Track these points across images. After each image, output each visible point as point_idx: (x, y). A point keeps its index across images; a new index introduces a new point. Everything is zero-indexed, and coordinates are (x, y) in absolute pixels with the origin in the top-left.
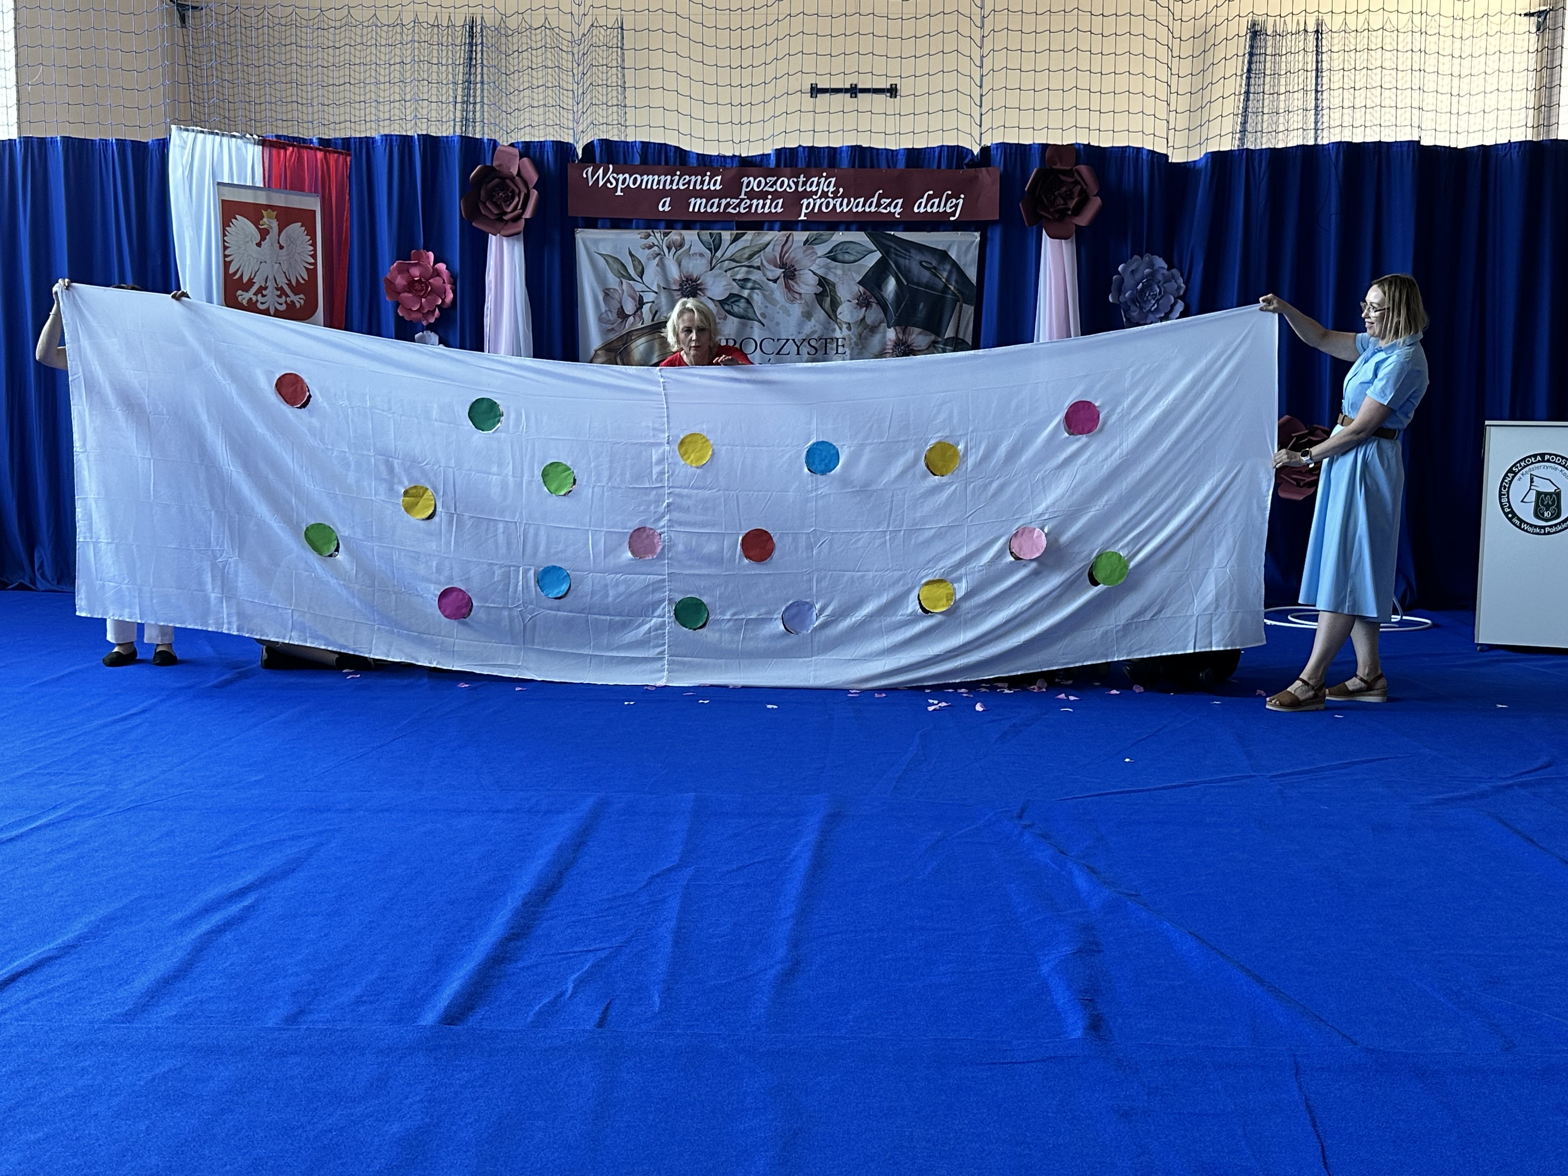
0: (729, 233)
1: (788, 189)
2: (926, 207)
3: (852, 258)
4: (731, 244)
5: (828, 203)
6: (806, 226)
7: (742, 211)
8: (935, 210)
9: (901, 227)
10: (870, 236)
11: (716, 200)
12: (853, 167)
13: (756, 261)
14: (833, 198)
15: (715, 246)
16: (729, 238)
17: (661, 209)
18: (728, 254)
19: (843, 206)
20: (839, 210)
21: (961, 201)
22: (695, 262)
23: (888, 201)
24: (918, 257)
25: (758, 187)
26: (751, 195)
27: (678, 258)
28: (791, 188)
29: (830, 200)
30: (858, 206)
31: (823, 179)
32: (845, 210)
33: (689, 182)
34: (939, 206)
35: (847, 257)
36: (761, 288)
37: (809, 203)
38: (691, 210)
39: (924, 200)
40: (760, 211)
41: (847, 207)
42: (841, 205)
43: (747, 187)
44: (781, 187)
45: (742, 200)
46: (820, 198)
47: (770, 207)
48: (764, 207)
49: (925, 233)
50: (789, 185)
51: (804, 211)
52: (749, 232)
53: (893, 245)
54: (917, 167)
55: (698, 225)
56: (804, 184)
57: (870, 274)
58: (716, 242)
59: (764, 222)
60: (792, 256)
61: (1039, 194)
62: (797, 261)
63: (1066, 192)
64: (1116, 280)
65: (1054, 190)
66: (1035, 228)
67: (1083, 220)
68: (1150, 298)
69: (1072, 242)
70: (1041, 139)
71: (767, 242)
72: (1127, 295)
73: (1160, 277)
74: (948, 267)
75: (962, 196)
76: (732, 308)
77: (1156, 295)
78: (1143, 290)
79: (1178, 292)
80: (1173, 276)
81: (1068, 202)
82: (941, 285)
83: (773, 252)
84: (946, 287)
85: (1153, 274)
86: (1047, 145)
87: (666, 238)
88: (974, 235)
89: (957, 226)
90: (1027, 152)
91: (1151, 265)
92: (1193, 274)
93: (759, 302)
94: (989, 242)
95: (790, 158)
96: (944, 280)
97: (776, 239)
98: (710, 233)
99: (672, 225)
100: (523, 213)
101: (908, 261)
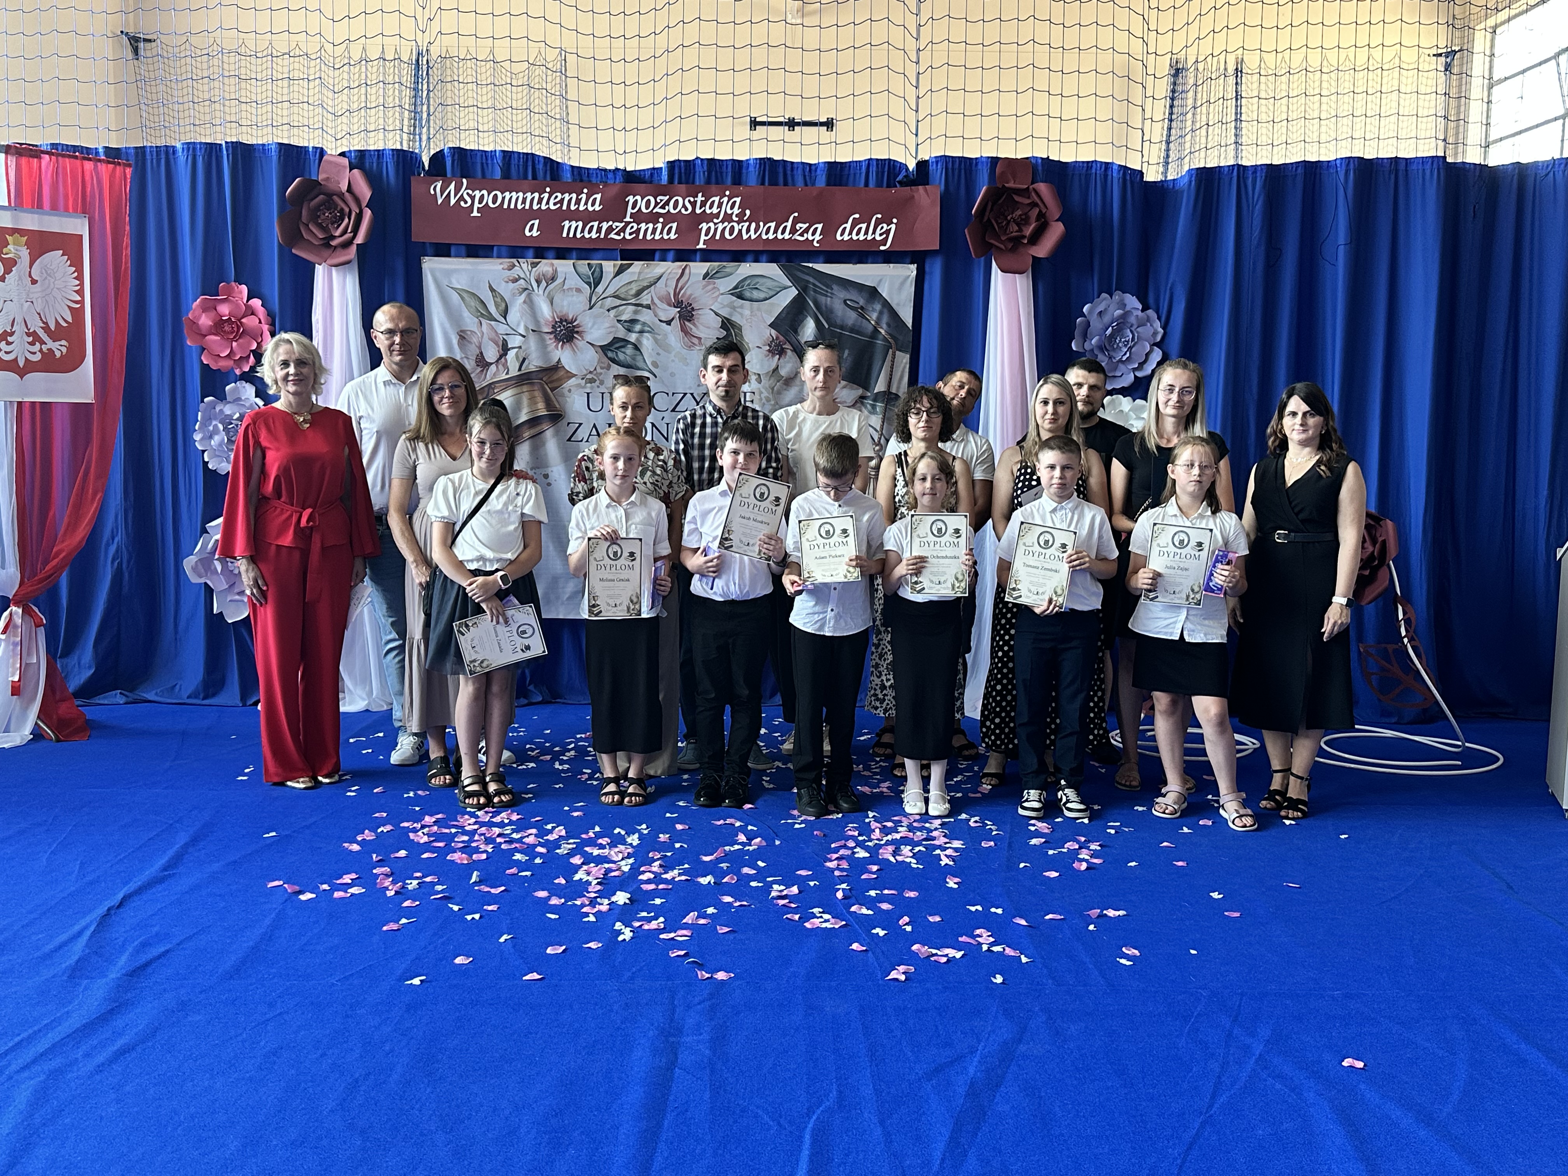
0: (612, 263)
1: (683, 211)
2: (850, 233)
3: (762, 295)
4: (614, 277)
5: (732, 228)
6: (707, 255)
7: (628, 237)
8: (862, 237)
9: (821, 259)
10: (783, 268)
11: (596, 224)
12: (763, 184)
13: (645, 299)
14: (738, 223)
15: (596, 280)
16: (612, 269)
17: (528, 234)
18: (611, 291)
19: (750, 232)
20: (745, 237)
21: (893, 227)
22: (570, 299)
23: (805, 226)
24: (841, 294)
25: (647, 208)
26: (639, 217)
27: (549, 294)
28: (686, 209)
29: (735, 224)
30: (769, 232)
31: (726, 199)
32: (753, 237)
33: (561, 202)
34: (866, 233)
35: (756, 294)
36: (652, 331)
37: (709, 228)
38: (565, 235)
39: (848, 226)
40: (649, 237)
41: (755, 233)
42: (748, 231)
43: (633, 208)
44: (675, 208)
45: (629, 223)
46: (723, 222)
47: (661, 233)
48: (654, 231)
49: (851, 265)
50: (684, 206)
51: (703, 237)
52: (636, 263)
53: (812, 280)
54: (840, 185)
55: (574, 254)
56: (703, 204)
57: (783, 315)
58: (596, 274)
59: (654, 251)
60: (688, 293)
61: (989, 219)
62: (695, 298)
63: (1020, 215)
64: (1081, 323)
65: (1006, 214)
66: (983, 259)
67: (1042, 250)
68: (1120, 345)
69: (1028, 277)
70: (989, 151)
71: (658, 275)
72: (1093, 342)
73: (1132, 320)
74: (878, 307)
75: (895, 221)
76: (617, 355)
77: (1128, 342)
78: (1112, 336)
79: (1155, 339)
80: (1148, 319)
81: (1024, 228)
82: (870, 329)
83: (666, 287)
84: (876, 330)
85: (1126, 315)
86: (997, 159)
87: (534, 269)
88: (909, 269)
89: (889, 257)
90: (974, 168)
91: (1122, 305)
92: (1172, 317)
93: (650, 348)
94: (927, 277)
95: (685, 173)
96: (873, 323)
97: (669, 271)
98: (589, 264)
99: (541, 253)
100: (354, 237)
101: (829, 299)
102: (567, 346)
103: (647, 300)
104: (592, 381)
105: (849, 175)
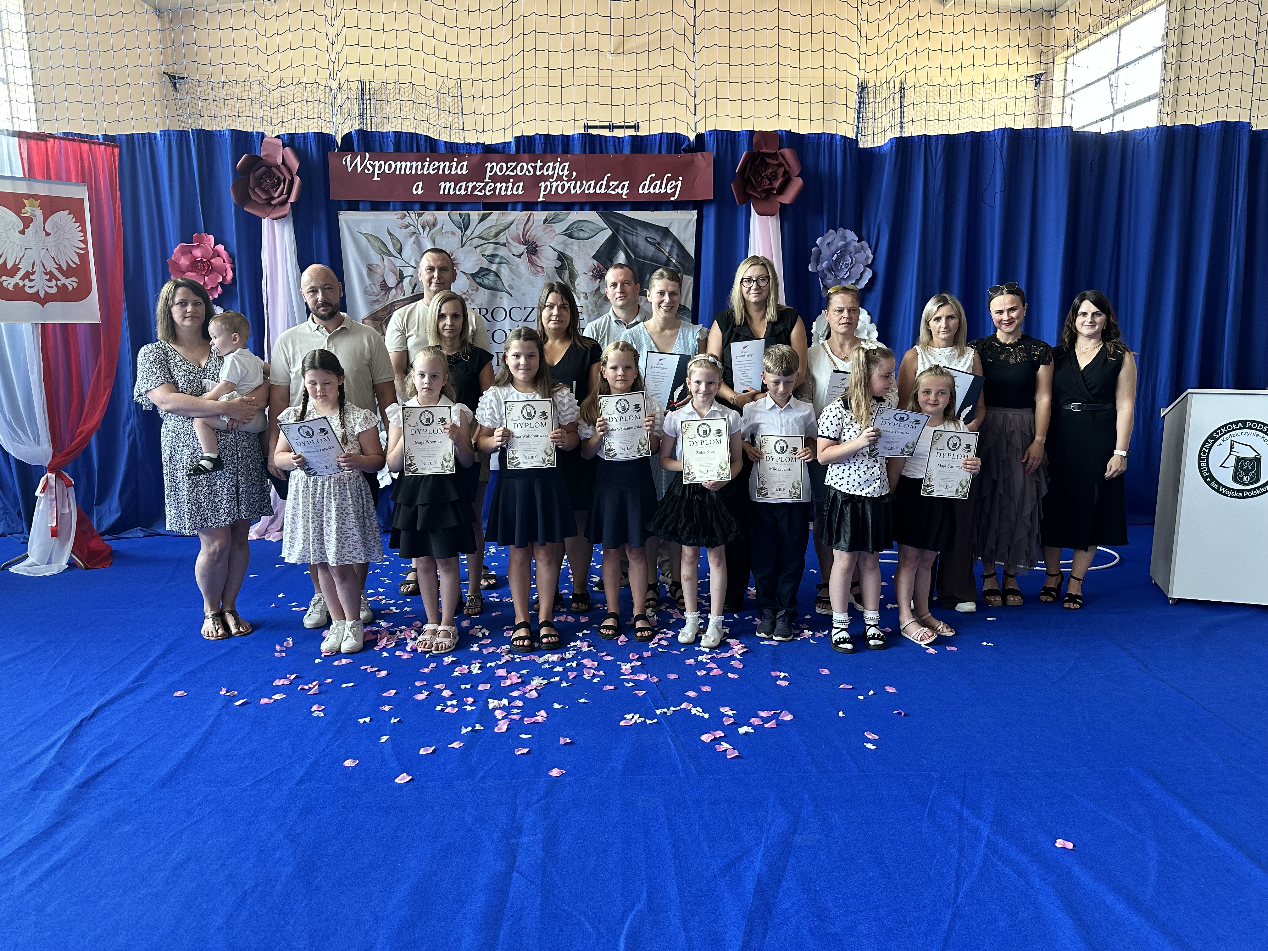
0: (477, 212)
1: (527, 173)
2: (649, 188)
3: (586, 235)
4: (479, 223)
5: (564, 187)
6: (546, 206)
7: (487, 194)
8: (657, 191)
9: (629, 207)
10: (601, 215)
11: (464, 185)
12: (585, 153)
13: (502, 239)
14: (568, 181)
15: (465, 226)
16: (477, 217)
17: (415, 192)
18: (476, 233)
19: (576, 189)
20: (573, 192)
21: (680, 183)
22: (447, 239)
23: (616, 183)
24: (643, 233)
25: (501, 172)
26: (495, 179)
27: (431, 236)
28: (529, 172)
29: (565, 183)
31: (558, 166)
32: (579, 192)
33: (439, 167)
34: (660, 188)
35: (582, 234)
36: (507, 263)
38: (441, 192)
39: (647, 182)
40: (503, 193)
41: (580, 189)
42: (575, 187)
43: (491, 172)
44: (521, 171)
45: (489, 183)
46: (556, 181)
47: (511, 191)
48: (507, 189)
49: (650, 212)
50: (528, 170)
51: (542, 193)
52: (494, 212)
53: (622, 223)
54: (641, 153)
55: (449, 206)
56: (541, 168)
57: (603, 249)
58: (465, 221)
59: (508, 203)
60: (533, 234)
61: (749, 175)
62: (538, 238)
63: (772, 173)
64: (815, 251)
65: (760, 173)
66: (744, 205)
67: (787, 198)
68: (843, 266)
69: (777, 218)
70: (748, 128)
71: (510, 221)
72: (823, 267)
73: (851, 248)
74: (670, 241)
75: (681, 178)
76: (483, 281)
77: (848, 264)
78: (837, 261)
79: (867, 262)
80: (863, 248)
81: (773, 182)
82: (664, 258)
83: (517, 230)
84: (668, 258)
85: (847, 245)
86: (754, 131)
87: (420, 218)
88: (692, 214)
89: (677, 205)
90: (737, 139)
91: (844, 238)
92: (879, 246)
93: (507, 275)
94: (705, 220)
95: (528, 145)
96: (666, 254)
97: (519, 218)
98: (460, 213)
99: (424, 206)
100: (288, 198)
101: (634, 237)
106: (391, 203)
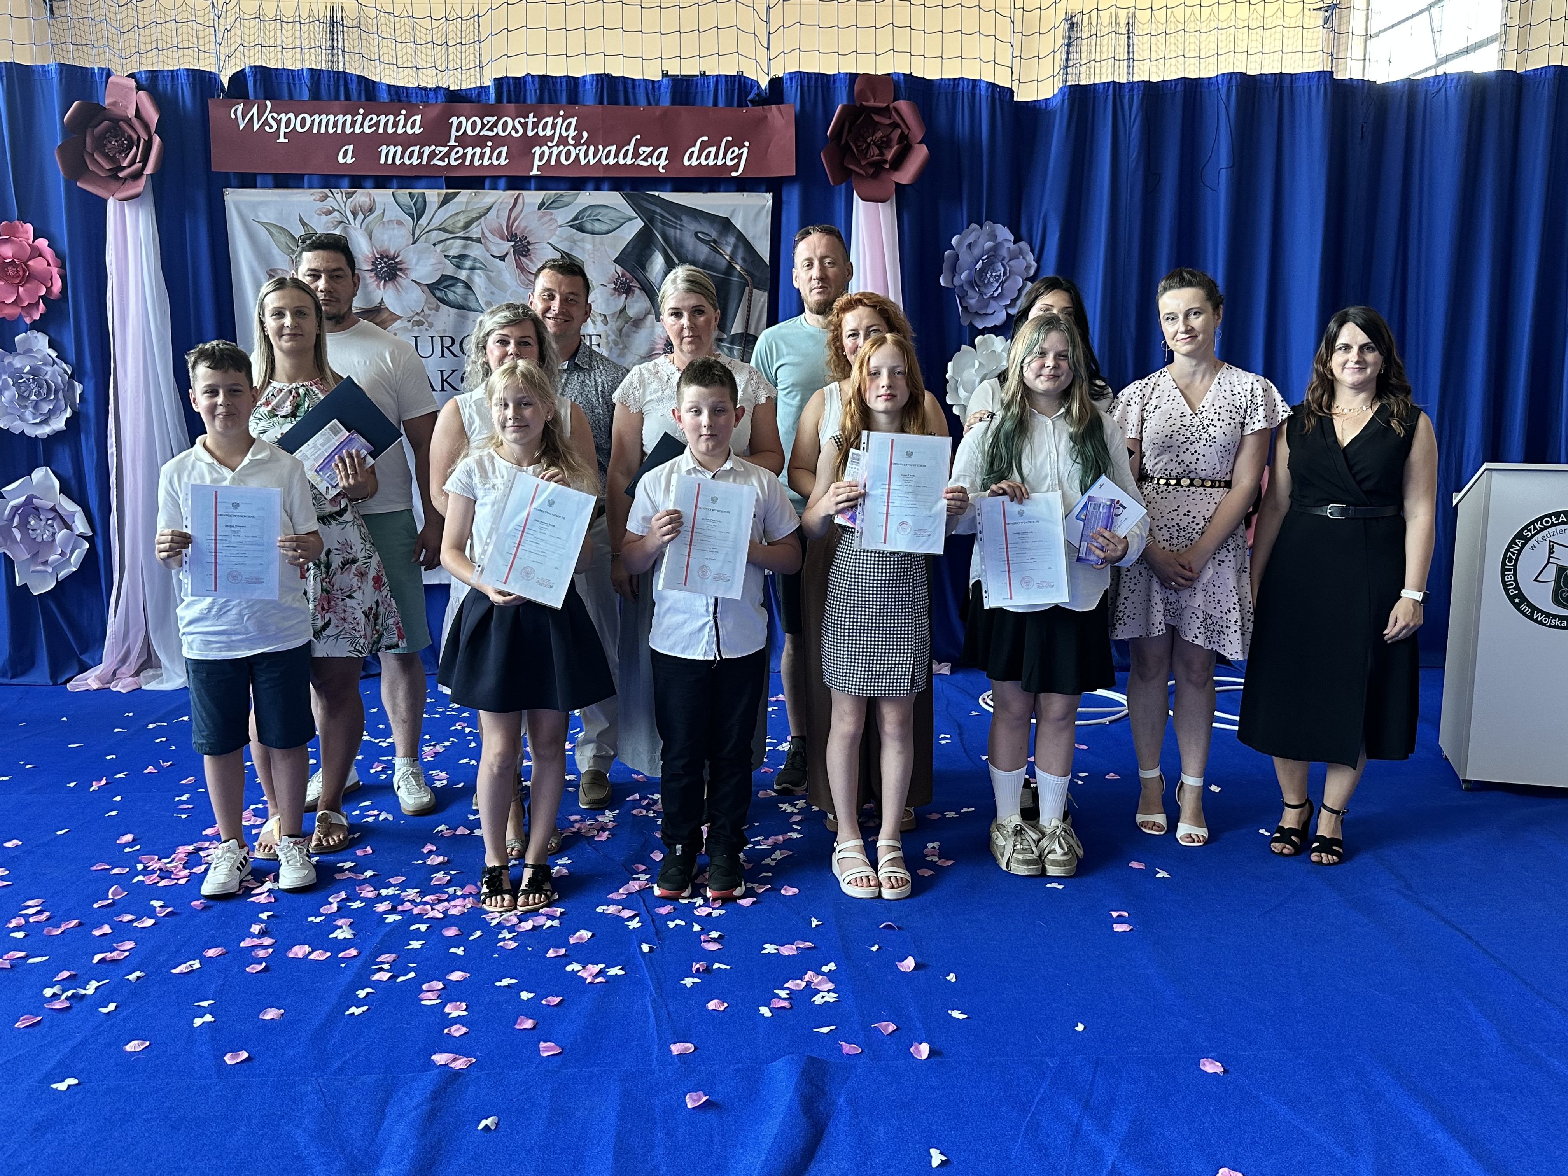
0: (436, 192)
1: (513, 133)
2: (699, 158)
3: (605, 228)
4: (439, 208)
5: (569, 152)
6: (543, 183)
7: (453, 163)
8: (711, 162)
9: (669, 187)
10: (627, 197)
11: (417, 148)
12: (601, 102)
13: (475, 231)
14: (575, 146)
15: (419, 211)
16: (436, 199)
17: (341, 161)
18: (436, 223)
19: (588, 157)
20: (583, 162)
21: (745, 150)
22: (391, 232)
23: (649, 149)
24: (691, 226)
25: (473, 130)
26: (464, 140)
27: (367, 227)
28: (517, 132)
29: (571, 148)
30: (609, 156)
31: (560, 120)
32: (592, 162)
33: (377, 124)
34: (716, 157)
35: (597, 226)
36: (484, 268)
37: (543, 153)
38: (382, 161)
39: (696, 149)
40: (477, 163)
41: (594, 158)
42: (586, 155)
43: (457, 131)
44: (504, 130)
45: (453, 147)
46: (557, 145)
47: (490, 158)
48: (482, 156)
49: (701, 194)
50: (514, 128)
51: (537, 163)
52: (462, 191)
53: (658, 210)
54: (687, 105)
55: (393, 182)
56: (535, 126)
57: (629, 250)
58: (419, 204)
59: (484, 178)
60: (523, 225)
61: (847, 141)
62: (530, 231)
63: (881, 137)
64: (949, 256)
65: (865, 135)
66: (843, 185)
67: (906, 175)
68: (991, 279)
69: (892, 207)
70: (848, 67)
71: (488, 205)
72: (963, 277)
73: (1004, 252)
74: (732, 240)
75: (747, 144)
76: (446, 295)
77: (999, 276)
78: (983, 270)
79: (1028, 273)
80: (1021, 252)
81: (885, 152)
82: (723, 264)
83: (497, 219)
84: (730, 267)
85: (996, 248)
86: (856, 75)
87: (349, 200)
88: (764, 197)
89: (743, 185)
90: (831, 85)
91: (993, 236)
92: (1046, 248)
93: (483, 286)
94: (784, 207)
95: (515, 91)
96: (727, 257)
97: (500, 201)
98: (410, 193)
99: (357, 182)
100: (144, 168)
101: (678, 231)
102: (390, 284)
103: (477, 233)
104: (420, 323)
105: (696, 93)
106: (306, 177)
